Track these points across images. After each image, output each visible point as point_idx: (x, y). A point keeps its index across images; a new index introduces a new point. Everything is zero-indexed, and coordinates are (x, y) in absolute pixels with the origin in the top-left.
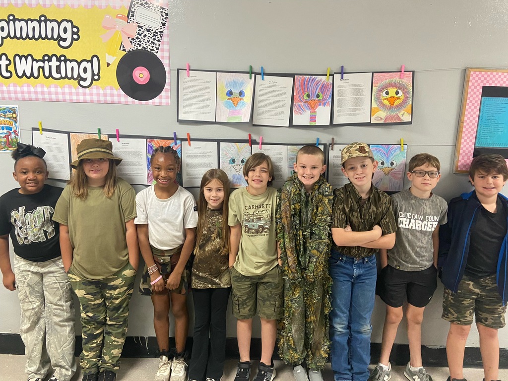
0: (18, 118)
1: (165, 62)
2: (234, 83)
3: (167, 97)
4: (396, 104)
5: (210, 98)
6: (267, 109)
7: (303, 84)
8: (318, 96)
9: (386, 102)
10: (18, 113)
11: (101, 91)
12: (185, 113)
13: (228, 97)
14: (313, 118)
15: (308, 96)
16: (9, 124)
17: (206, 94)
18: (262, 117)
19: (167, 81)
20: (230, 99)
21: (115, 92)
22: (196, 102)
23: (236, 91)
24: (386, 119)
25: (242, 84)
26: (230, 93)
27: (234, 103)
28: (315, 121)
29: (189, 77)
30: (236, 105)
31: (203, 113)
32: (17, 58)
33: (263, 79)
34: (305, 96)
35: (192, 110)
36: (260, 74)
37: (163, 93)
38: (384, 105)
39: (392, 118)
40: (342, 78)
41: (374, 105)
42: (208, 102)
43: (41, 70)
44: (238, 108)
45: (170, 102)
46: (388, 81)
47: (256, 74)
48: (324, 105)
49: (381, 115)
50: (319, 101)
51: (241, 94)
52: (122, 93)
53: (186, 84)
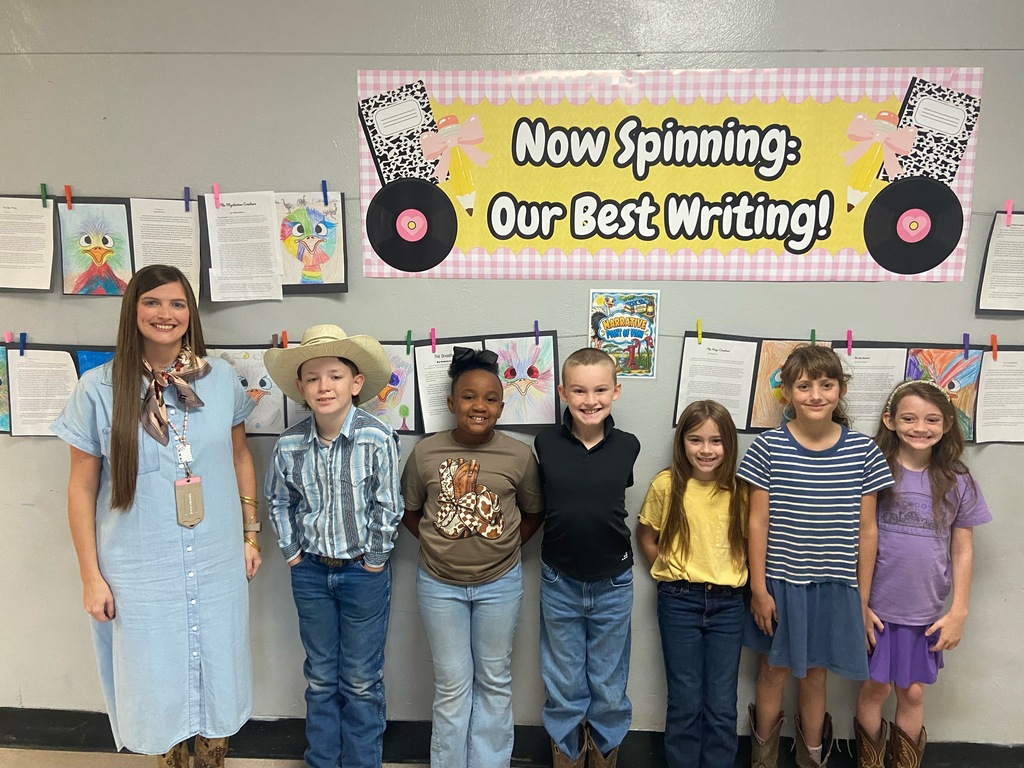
0: (657, 314)
1: (964, 199)
3: (958, 266)
10: (658, 305)
11: (829, 259)
12: (993, 295)
16: (639, 324)
19: (964, 234)
21: (857, 259)
22: (1017, 275)
29: (1008, 226)
37: (951, 259)
43: (716, 222)
45: (962, 274)
52: (870, 259)
53: (1001, 239)
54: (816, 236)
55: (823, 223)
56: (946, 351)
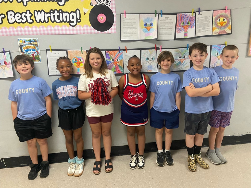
0: (38, 44)
1: (113, 11)
2: (148, 20)
3: (115, 29)
4: (223, 25)
5: (136, 28)
6: (164, 32)
7: (181, 18)
8: (188, 23)
9: (219, 25)
10: (38, 42)
11: (82, 28)
12: (124, 36)
13: (145, 27)
14: (186, 35)
15: (183, 23)
16: (34, 48)
17: (134, 26)
18: (162, 36)
19: (115, 20)
20: (145, 28)
21: (89, 28)
22: (129, 30)
23: (149, 24)
24: (219, 33)
25: (152, 19)
26: (146, 25)
27: (148, 29)
28: (187, 36)
29: (125, 17)
30: (149, 31)
31: (133, 36)
32: (36, 12)
33: (162, 16)
34: (182, 23)
35: (127, 34)
36: (160, 14)
37: (113, 27)
38: (218, 26)
39: (222, 32)
40: (199, 14)
41: (214, 26)
42: (135, 30)
43: (49, 18)
44: (150, 32)
45: (116, 31)
47: (159, 14)
48: (191, 27)
49: (217, 31)
50: (189, 26)
51: (151, 24)
52: (92, 28)
53: (124, 21)
54: (77, 22)
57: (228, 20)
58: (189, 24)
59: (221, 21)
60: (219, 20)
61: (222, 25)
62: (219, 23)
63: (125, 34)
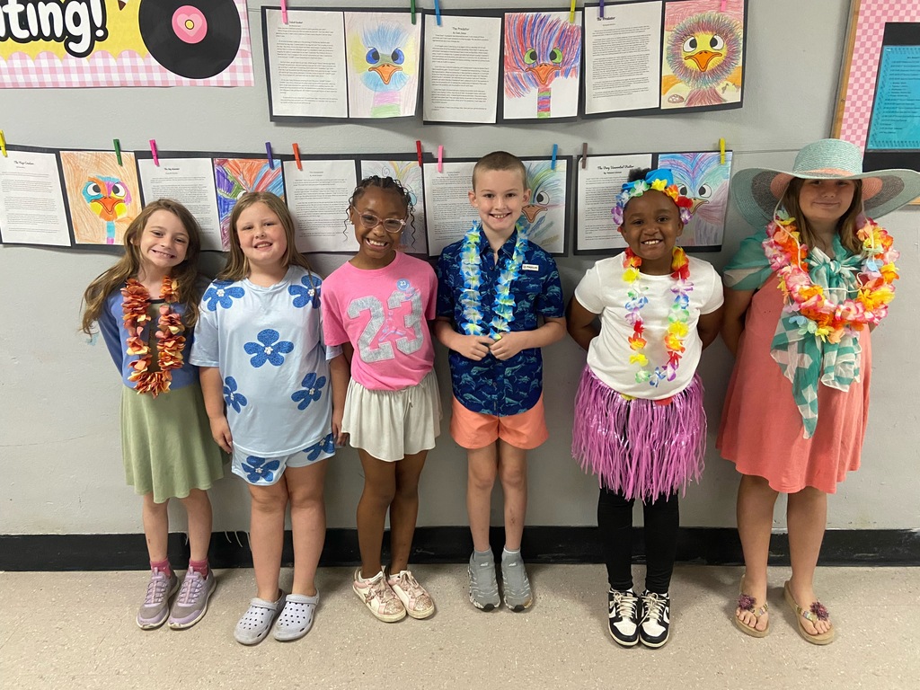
2: (381, 34)
3: (246, 69)
4: (711, 65)
5: (335, 69)
6: (451, 88)
7: (522, 30)
8: (553, 56)
9: (691, 64)
11: (112, 62)
12: (285, 101)
13: (372, 65)
14: (544, 104)
15: (533, 56)
17: (326, 60)
18: (442, 105)
19: (245, 35)
20: (374, 69)
21: (140, 62)
22: (306, 78)
23: (385, 52)
24: (690, 100)
25: (397, 35)
26: (374, 56)
27: (382, 76)
28: (549, 110)
29: (287, 23)
30: (387, 82)
31: (322, 100)
33: (439, 23)
34: (527, 57)
35: (301, 94)
36: (432, 12)
37: (237, 61)
38: (686, 69)
39: (703, 95)
40: (602, 15)
41: (667, 71)
42: (330, 77)
44: (391, 86)
45: (252, 79)
46: (694, 18)
47: (425, 12)
48: (566, 74)
49: (682, 91)
50: (556, 66)
51: (396, 56)
52: (154, 63)
53: (281, 39)
54: (94, 38)
55: (98, 23)
56: (251, 161)
57: (730, 43)
58: (557, 60)
59: (699, 49)
60: (693, 44)
61: (703, 67)
62: (690, 57)
63: (289, 94)
